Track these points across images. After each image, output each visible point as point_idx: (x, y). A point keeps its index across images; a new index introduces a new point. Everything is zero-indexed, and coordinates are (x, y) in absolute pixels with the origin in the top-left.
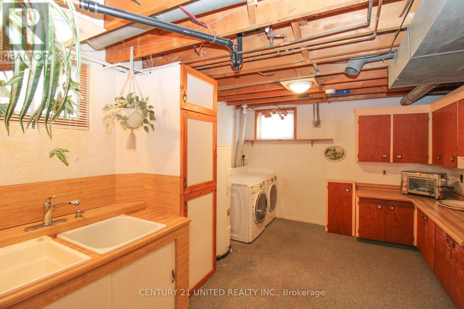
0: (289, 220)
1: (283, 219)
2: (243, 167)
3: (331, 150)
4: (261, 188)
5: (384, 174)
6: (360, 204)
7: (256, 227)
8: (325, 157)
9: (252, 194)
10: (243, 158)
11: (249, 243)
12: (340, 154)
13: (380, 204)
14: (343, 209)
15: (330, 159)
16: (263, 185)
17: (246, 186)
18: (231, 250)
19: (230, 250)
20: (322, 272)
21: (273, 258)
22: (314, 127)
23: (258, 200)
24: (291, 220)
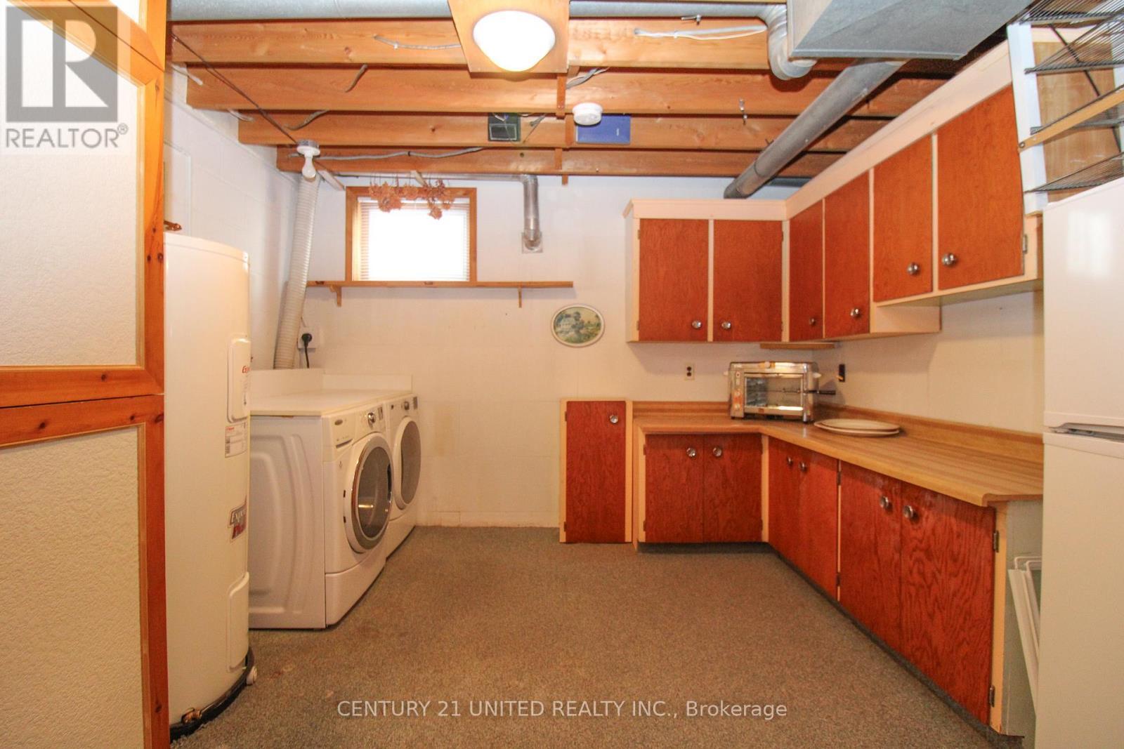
0: (458, 528)
1: (440, 527)
2: (306, 370)
3: (568, 316)
4: (371, 425)
5: (689, 374)
6: (648, 452)
7: (355, 562)
8: (555, 334)
9: (338, 446)
10: (306, 345)
11: (330, 627)
12: (592, 325)
13: (693, 447)
14: (604, 472)
15: (567, 340)
16: (377, 415)
17: (316, 417)
18: (253, 673)
19: (247, 672)
20: (583, 670)
21: (420, 663)
22: (526, 249)
23: (361, 468)
24: (463, 525)
